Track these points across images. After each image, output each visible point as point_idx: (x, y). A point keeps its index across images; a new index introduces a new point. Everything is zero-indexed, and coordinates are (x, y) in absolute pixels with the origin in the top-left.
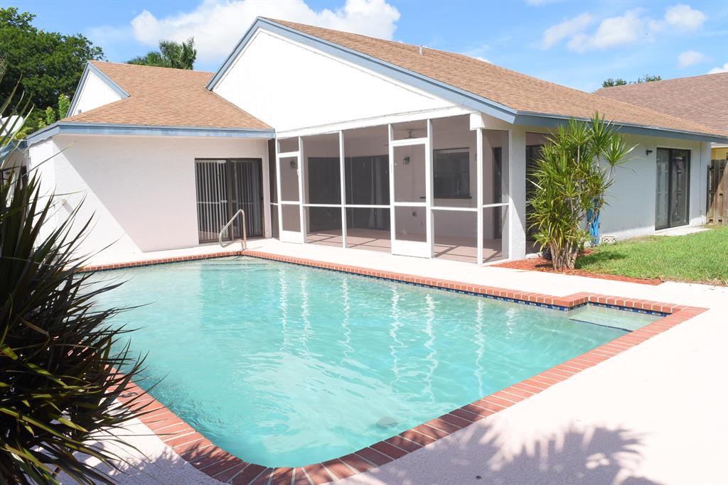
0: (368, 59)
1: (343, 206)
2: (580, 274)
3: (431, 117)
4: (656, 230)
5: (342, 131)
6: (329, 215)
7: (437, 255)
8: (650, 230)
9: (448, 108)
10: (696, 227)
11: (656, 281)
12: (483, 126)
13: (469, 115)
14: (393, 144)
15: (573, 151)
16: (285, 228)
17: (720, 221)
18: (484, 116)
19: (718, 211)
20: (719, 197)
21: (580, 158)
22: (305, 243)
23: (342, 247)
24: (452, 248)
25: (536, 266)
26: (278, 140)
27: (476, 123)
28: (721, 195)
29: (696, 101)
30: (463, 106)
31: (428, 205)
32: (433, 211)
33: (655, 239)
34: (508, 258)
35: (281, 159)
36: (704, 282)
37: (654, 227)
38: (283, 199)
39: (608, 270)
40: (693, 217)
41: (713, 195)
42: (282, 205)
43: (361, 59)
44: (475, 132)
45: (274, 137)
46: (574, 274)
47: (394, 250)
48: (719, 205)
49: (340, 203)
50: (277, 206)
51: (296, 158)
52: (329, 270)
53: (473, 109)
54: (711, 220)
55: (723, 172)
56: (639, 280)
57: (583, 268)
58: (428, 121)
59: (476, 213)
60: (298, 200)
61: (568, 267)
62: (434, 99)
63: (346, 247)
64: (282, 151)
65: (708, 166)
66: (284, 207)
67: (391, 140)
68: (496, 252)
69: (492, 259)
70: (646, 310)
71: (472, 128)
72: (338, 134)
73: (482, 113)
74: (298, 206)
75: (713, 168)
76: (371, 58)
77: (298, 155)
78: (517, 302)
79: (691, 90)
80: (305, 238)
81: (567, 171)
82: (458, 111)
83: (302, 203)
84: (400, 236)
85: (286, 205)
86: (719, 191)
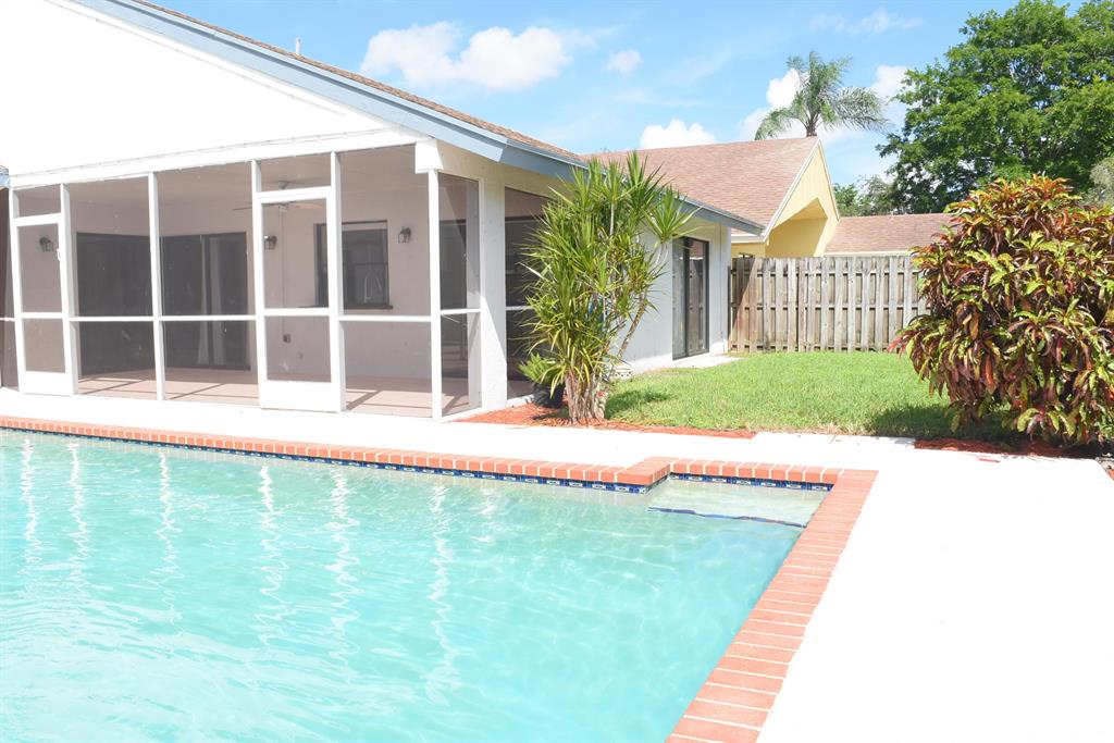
0: (212, 37)
1: (157, 318)
2: (618, 427)
3: (339, 149)
4: (674, 359)
5: (155, 173)
6: (127, 336)
7: (351, 406)
8: (666, 360)
9: (373, 131)
10: (718, 355)
11: (743, 432)
12: (440, 166)
13: (413, 145)
14: (260, 198)
15: (602, 214)
16: (30, 367)
17: (747, 347)
18: (443, 147)
19: (743, 333)
20: (744, 313)
21: (615, 225)
22: (76, 393)
23: (156, 399)
24: (369, 396)
25: (535, 418)
26: (15, 192)
27: (428, 161)
28: (746, 308)
29: (692, 180)
30: (403, 128)
31: (334, 311)
32: (344, 324)
33: (680, 372)
34: (480, 406)
35: (22, 230)
36: (814, 429)
37: (671, 356)
38: (26, 308)
39: (658, 419)
40: (714, 342)
41: (736, 309)
42: (25, 321)
43: (196, 35)
44: (425, 177)
45: (6, 185)
46: (607, 428)
47: (263, 402)
48: (744, 324)
49: (151, 314)
50: (13, 323)
51: (54, 227)
52: (138, 442)
53: (422, 134)
54: (735, 346)
55: (748, 275)
56: (715, 432)
57: (616, 419)
58: (333, 157)
59: (428, 325)
60: (59, 309)
61: (594, 417)
62: (344, 114)
63: (165, 399)
64: (23, 212)
65: (729, 268)
66: (28, 324)
67: (257, 191)
68: (452, 398)
69: (453, 410)
70: (775, 481)
71: (419, 169)
72: (146, 179)
73: (438, 141)
74: (59, 323)
75: (735, 269)
76: (218, 35)
77: (61, 220)
78: (545, 482)
79: (682, 164)
80: (74, 386)
81: (593, 247)
82: (391, 138)
83: (67, 316)
84: (275, 374)
85: (32, 321)
86: (745, 304)
